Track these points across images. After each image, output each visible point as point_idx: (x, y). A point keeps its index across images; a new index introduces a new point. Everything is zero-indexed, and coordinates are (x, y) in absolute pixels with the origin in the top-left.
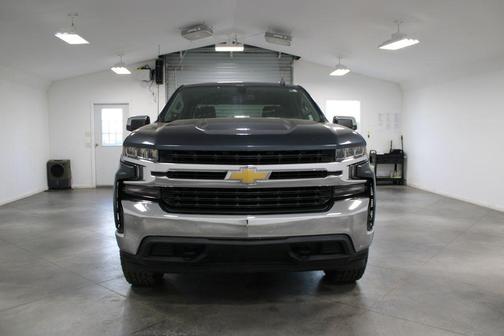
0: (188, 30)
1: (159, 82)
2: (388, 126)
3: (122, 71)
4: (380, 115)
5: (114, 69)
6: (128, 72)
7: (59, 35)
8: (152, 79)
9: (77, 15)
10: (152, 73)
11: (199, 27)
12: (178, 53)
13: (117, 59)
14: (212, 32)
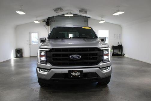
0: (56, 10)
1: (48, 25)
2: (117, 38)
3: (37, 22)
4: (115, 34)
5: (34, 22)
6: (39, 23)
7: (17, 12)
8: (46, 24)
9: (22, 6)
10: (46, 22)
11: (59, 9)
12: (54, 17)
13: (36, 19)
14: (63, 10)
